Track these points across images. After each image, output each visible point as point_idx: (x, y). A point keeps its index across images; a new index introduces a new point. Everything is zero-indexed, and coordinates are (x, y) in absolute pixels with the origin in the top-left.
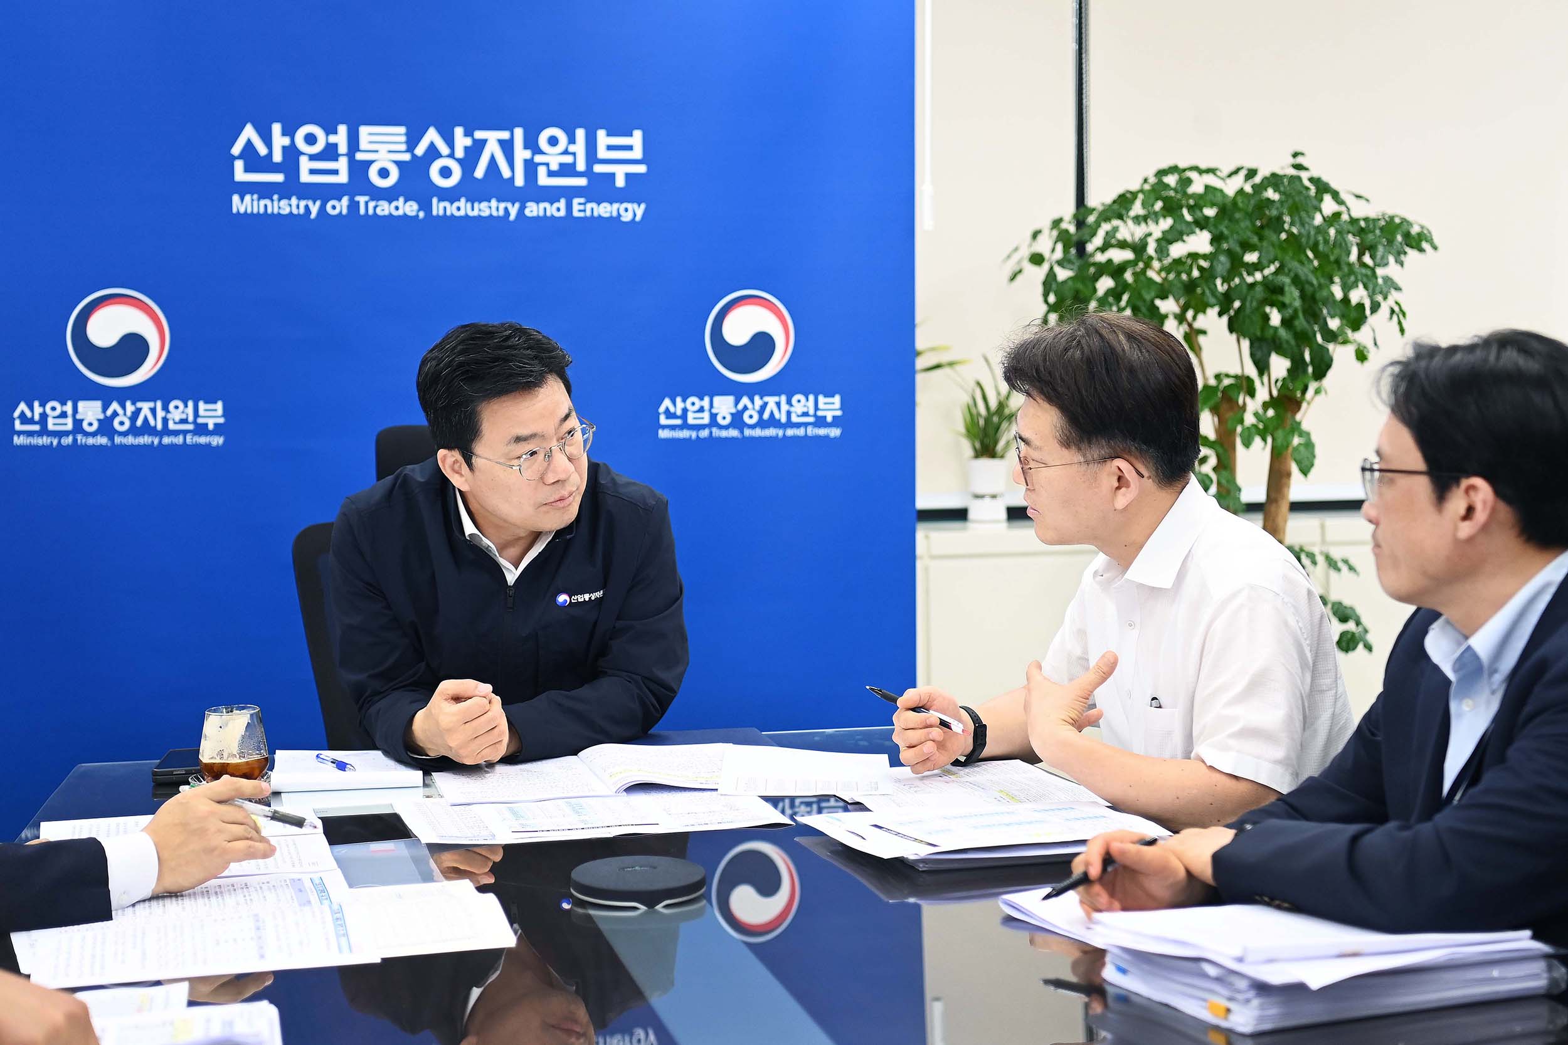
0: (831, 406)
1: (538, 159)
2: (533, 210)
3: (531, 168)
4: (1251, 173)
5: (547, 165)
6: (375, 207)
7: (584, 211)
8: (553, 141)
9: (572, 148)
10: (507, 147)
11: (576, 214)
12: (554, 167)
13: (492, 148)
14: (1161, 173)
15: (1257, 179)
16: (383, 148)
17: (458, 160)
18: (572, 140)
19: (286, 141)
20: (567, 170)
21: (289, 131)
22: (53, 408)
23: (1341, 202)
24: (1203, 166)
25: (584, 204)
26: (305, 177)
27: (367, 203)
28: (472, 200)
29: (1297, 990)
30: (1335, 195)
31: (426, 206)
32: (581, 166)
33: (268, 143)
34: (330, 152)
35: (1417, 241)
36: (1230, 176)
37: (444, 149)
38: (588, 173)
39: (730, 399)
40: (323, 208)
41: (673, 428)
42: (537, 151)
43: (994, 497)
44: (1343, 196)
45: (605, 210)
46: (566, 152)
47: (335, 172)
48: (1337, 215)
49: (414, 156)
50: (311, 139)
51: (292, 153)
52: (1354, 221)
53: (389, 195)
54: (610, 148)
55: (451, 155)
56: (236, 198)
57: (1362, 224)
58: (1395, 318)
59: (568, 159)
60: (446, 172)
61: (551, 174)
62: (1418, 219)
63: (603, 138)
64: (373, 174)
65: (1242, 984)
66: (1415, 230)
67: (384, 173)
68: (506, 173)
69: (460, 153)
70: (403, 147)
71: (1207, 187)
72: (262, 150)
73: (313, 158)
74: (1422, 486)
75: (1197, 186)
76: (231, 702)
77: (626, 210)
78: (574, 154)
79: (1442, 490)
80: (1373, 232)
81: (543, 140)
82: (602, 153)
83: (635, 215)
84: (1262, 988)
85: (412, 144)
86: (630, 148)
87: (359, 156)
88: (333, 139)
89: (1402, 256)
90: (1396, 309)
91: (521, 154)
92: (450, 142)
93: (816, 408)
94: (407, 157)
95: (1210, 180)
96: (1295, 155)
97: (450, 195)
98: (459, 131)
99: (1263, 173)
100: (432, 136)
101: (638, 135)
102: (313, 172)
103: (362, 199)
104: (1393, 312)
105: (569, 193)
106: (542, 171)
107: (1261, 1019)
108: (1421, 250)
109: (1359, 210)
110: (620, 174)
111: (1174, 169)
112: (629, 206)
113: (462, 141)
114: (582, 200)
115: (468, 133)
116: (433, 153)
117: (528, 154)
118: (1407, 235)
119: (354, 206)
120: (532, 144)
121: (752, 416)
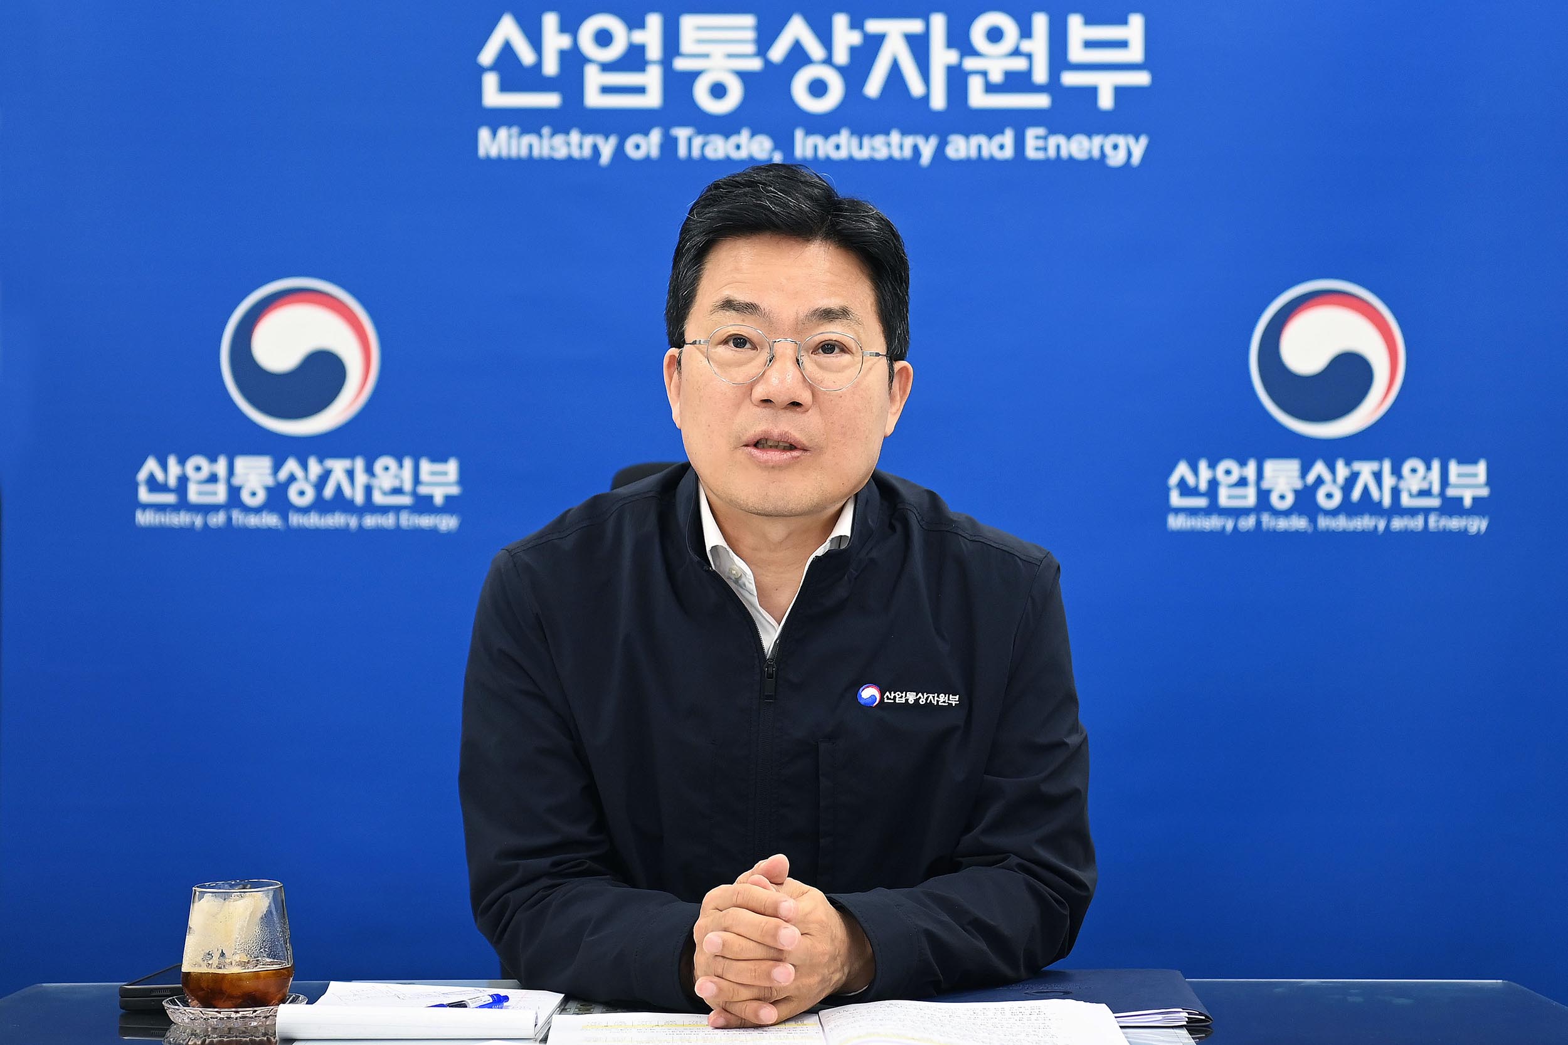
0: (1471, 480)
1: (970, 64)
2: (960, 148)
3: (957, 79)
5: (984, 74)
6: (703, 146)
7: (1045, 149)
8: (995, 35)
9: (1026, 46)
10: (919, 46)
11: (1031, 154)
12: (996, 77)
13: (895, 48)
16: (718, 51)
17: (841, 70)
18: (1026, 32)
19: (565, 41)
20: (1018, 82)
21: (569, 26)
22: (198, 466)
25: (1045, 138)
26: (593, 99)
27: (690, 140)
28: (860, 131)
31: (784, 142)
32: (1040, 75)
33: (538, 46)
34: (634, 59)
37: (815, 49)
38: (1053, 87)
39: (1292, 467)
40: (619, 150)
41: (1192, 512)
42: (968, 50)
45: (1079, 147)
46: (1016, 52)
47: (640, 90)
49: (768, 63)
50: (603, 38)
51: (573, 60)
53: (726, 126)
54: (1089, 44)
55: (828, 61)
56: (484, 134)
59: (1020, 64)
60: (818, 88)
61: (990, 88)
63: (1077, 29)
64: (701, 95)
67: (718, 91)
68: (916, 87)
69: (841, 56)
70: (751, 48)
72: (527, 56)
73: (607, 67)
77: (1115, 147)
78: (1029, 55)
81: (978, 34)
82: (1076, 53)
83: (1130, 154)
85: (764, 41)
86: (1123, 44)
87: (680, 64)
88: (638, 37)
91: (942, 57)
92: (825, 37)
93: (1445, 483)
94: (755, 64)
97: (824, 125)
98: (840, 21)
100: (797, 29)
101: (1137, 22)
102: (606, 90)
103: (682, 134)
105: (1020, 120)
106: (975, 85)
110: (1106, 86)
112: (1121, 140)
113: (845, 37)
114: (1041, 131)
115: (856, 24)
116: (798, 57)
117: (952, 57)
119: (669, 144)
120: (959, 40)
121: (1329, 496)
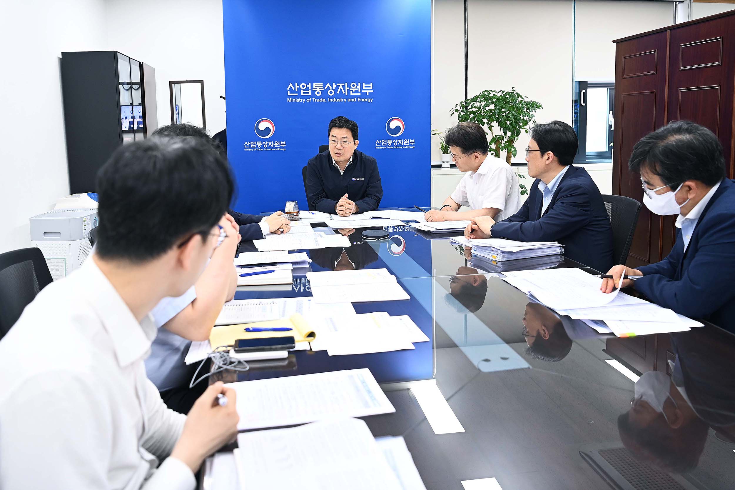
0: (412, 142)
1: (350, 89)
2: (349, 100)
3: (349, 91)
4: (503, 92)
5: (352, 90)
6: (316, 100)
7: (360, 100)
8: (354, 86)
9: (357, 87)
10: (344, 87)
11: (358, 101)
12: (354, 91)
13: (341, 87)
14: (484, 92)
15: (504, 93)
16: (318, 88)
17: (334, 90)
18: (358, 85)
19: (298, 87)
20: (356, 92)
21: (299, 85)
22: (252, 143)
23: (523, 98)
24: (493, 90)
25: (360, 99)
27: (315, 99)
28: (336, 98)
29: (511, 253)
30: (521, 96)
31: (327, 100)
32: (359, 91)
33: (295, 87)
34: (307, 89)
35: (539, 107)
36: (498, 92)
37: (330, 87)
38: (361, 92)
39: (391, 140)
40: (306, 100)
41: (379, 146)
43: (447, 162)
44: (523, 97)
45: (364, 100)
46: (356, 88)
47: (308, 93)
48: (522, 101)
49: (324, 89)
50: (303, 86)
51: (299, 89)
52: (525, 102)
53: (319, 97)
54: (365, 87)
55: (332, 89)
56: (288, 99)
57: (527, 103)
58: (534, 123)
59: (357, 89)
60: (331, 92)
61: (353, 92)
62: (539, 101)
63: (364, 85)
64: (316, 93)
65: (499, 252)
66: (538, 104)
67: (318, 93)
68: (344, 92)
69: (334, 88)
70: (322, 87)
71: (494, 95)
72: (293, 89)
73: (303, 90)
74: (539, 153)
75: (492, 95)
76: (291, 200)
77: (369, 100)
78: (358, 88)
79: (543, 154)
80: (529, 105)
81: (351, 85)
83: (371, 101)
84: (504, 252)
85: (324, 87)
86: (370, 87)
87: (313, 89)
88: (308, 86)
89: (535, 110)
90: (534, 121)
91: (347, 88)
92: (332, 86)
93: (409, 142)
94: (323, 89)
95: (494, 93)
96: (513, 88)
97: (332, 97)
98: (334, 84)
99: (506, 92)
100: (328, 85)
101: (371, 84)
102: (303, 93)
104: (533, 122)
105: (357, 96)
106: (351, 92)
107: (503, 258)
108: (540, 109)
109: (526, 100)
110: (368, 92)
111: (487, 91)
112: (370, 99)
113: (334, 86)
114: (360, 98)
115: (336, 84)
116: (328, 88)
118: (537, 105)
119: (312, 100)
120: (349, 86)
121: (396, 144)
